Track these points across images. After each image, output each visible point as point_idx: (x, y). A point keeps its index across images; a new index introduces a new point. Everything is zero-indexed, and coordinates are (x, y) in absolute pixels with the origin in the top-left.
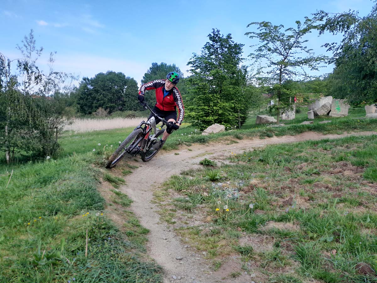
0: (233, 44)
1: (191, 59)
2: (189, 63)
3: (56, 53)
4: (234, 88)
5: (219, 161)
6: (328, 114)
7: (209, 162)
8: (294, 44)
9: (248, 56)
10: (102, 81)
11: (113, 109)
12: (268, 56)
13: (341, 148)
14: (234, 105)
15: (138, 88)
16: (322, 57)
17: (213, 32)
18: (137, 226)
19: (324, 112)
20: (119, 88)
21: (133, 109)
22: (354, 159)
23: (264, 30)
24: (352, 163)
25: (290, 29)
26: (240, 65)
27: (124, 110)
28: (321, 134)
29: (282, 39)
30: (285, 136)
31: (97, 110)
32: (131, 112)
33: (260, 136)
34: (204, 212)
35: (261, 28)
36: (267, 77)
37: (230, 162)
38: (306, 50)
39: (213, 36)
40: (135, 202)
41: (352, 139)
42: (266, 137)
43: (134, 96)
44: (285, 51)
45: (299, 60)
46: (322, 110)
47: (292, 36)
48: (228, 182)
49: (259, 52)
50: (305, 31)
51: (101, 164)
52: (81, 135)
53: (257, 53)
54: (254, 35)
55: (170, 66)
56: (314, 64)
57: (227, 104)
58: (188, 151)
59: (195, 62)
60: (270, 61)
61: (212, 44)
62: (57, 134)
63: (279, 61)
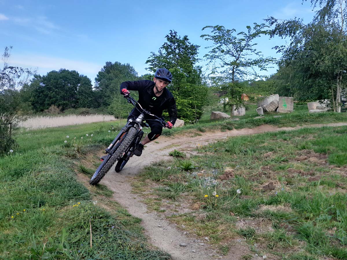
0: (190, 45)
1: (149, 58)
2: (148, 61)
3: (11, 47)
4: (191, 86)
5: (187, 153)
6: (276, 110)
7: (178, 153)
8: (245, 47)
9: (204, 57)
10: (55, 79)
11: (66, 107)
12: (222, 57)
13: (298, 138)
14: (192, 101)
15: (92, 85)
16: (270, 59)
17: (171, 34)
18: (128, 215)
19: (272, 108)
20: (72, 86)
21: (86, 106)
22: (316, 147)
23: (218, 33)
24: (315, 151)
25: (242, 33)
26: (196, 65)
27: (77, 107)
28: (276, 127)
29: (234, 42)
30: (244, 129)
31: (49, 107)
32: (84, 109)
33: (222, 129)
34: (189, 200)
35: (214, 32)
36: (220, 76)
37: (198, 153)
38: (256, 52)
39: (171, 37)
40: (115, 192)
41: (306, 131)
42: (227, 130)
43: (87, 94)
44: (237, 53)
45: (249, 61)
46: (271, 107)
47: (243, 40)
48: (202, 172)
49: (213, 54)
50: (254, 35)
51: (73, 156)
52: (34, 132)
53: (211, 54)
54: (209, 37)
55: (124, 65)
56: (264, 64)
57: (186, 101)
58: (155, 143)
59: (153, 61)
60: (223, 62)
61: (169, 44)
62: (11, 130)
63: (232, 62)
